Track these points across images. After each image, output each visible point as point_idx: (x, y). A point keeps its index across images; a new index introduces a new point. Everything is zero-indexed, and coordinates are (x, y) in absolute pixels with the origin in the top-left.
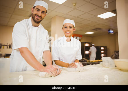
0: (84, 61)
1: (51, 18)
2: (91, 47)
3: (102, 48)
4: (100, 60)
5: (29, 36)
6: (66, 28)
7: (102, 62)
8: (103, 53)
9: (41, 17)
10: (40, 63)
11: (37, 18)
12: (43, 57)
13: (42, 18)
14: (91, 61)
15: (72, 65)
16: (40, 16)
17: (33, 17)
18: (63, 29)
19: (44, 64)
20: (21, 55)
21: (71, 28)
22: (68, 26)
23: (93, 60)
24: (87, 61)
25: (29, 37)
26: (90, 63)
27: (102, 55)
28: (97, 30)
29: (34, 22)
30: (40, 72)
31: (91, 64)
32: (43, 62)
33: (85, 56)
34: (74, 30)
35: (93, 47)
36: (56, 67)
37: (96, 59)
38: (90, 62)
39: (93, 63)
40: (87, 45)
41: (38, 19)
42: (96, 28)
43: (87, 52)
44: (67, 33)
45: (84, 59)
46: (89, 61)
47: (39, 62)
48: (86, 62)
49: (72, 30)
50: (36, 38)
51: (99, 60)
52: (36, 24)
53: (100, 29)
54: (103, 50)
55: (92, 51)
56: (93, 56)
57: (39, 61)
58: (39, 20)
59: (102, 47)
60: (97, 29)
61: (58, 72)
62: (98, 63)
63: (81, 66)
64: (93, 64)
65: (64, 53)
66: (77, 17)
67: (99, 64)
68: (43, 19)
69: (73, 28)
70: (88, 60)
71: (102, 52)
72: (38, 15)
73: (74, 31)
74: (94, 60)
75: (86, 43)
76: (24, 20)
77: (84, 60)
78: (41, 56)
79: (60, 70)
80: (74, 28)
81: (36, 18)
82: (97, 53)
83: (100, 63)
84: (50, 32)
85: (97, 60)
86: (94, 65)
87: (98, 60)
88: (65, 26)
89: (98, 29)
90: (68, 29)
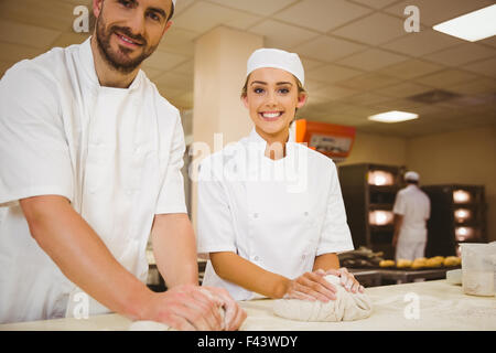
0: (364, 262)
1: (194, 41)
2: (402, 193)
3: (460, 196)
4: (449, 260)
5: (78, 137)
6: (259, 90)
7: (459, 266)
8: (465, 223)
9: (140, 39)
10: (133, 276)
11: (122, 43)
12: (149, 244)
13: (150, 43)
14: (401, 262)
15: (304, 284)
16: (139, 37)
17: (99, 40)
18: (245, 95)
19: (157, 282)
20: (33, 235)
21: (284, 91)
22: (271, 80)
23: (414, 258)
24: (383, 263)
25: (80, 141)
26: (399, 273)
27: (462, 232)
28: (430, 102)
29: (104, 66)
30: (135, 320)
31: (400, 277)
32: (152, 267)
33: (368, 236)
34: (299, 100)
35: (410, 189)
36: (216, 298)
37: (429, 254)
38: (394, 268)
39: (411, 276)
40: (379, 179)
41: (126, 51)
42: (427, 90)
43: (380, 218)
44: (267, 119)
45: (364, 250)
46: (390, 263)
47: (129, 273)
48: (376, 266)
49: (289, 100)
50: (118, 150)
51: (445, 256)
52: (115, 75)
53: (447, 96)
54: (462, 206)
55: (406, 209)
56: (413, 236)
57: (129, 268)
58: (133, 56)
59: (458, 188)
60: (430, 94)
61: (227, 321)
62: (437, 274)
63: (348, 287)
64: (410, 280)
65: (256, 216)
66: (328, 34)
67: (444, 277)
68: (153, 48)
69: (294, 92)
70: (386, 259)
71: (461, 214)
72: (127, 31)
73: (300, 105)
74: (420, 261)
75: (374, 168)
76: (57, 50)
77: (365, 257)
78: (138, 237)
79: (237, 312)
80: (300, 90)
81: (115, 44)
82: (431, 224)
83: (448, 273)
84: (187, 112)
85: (433, 256)
86: (421, 284)
87: (436, 261)
88: (255, 84)
89: (436, 97)
90: (273, 97)
